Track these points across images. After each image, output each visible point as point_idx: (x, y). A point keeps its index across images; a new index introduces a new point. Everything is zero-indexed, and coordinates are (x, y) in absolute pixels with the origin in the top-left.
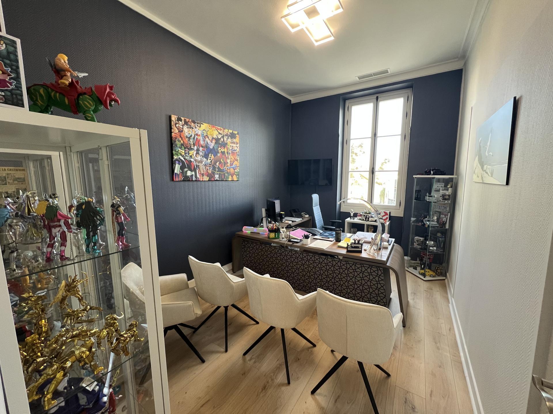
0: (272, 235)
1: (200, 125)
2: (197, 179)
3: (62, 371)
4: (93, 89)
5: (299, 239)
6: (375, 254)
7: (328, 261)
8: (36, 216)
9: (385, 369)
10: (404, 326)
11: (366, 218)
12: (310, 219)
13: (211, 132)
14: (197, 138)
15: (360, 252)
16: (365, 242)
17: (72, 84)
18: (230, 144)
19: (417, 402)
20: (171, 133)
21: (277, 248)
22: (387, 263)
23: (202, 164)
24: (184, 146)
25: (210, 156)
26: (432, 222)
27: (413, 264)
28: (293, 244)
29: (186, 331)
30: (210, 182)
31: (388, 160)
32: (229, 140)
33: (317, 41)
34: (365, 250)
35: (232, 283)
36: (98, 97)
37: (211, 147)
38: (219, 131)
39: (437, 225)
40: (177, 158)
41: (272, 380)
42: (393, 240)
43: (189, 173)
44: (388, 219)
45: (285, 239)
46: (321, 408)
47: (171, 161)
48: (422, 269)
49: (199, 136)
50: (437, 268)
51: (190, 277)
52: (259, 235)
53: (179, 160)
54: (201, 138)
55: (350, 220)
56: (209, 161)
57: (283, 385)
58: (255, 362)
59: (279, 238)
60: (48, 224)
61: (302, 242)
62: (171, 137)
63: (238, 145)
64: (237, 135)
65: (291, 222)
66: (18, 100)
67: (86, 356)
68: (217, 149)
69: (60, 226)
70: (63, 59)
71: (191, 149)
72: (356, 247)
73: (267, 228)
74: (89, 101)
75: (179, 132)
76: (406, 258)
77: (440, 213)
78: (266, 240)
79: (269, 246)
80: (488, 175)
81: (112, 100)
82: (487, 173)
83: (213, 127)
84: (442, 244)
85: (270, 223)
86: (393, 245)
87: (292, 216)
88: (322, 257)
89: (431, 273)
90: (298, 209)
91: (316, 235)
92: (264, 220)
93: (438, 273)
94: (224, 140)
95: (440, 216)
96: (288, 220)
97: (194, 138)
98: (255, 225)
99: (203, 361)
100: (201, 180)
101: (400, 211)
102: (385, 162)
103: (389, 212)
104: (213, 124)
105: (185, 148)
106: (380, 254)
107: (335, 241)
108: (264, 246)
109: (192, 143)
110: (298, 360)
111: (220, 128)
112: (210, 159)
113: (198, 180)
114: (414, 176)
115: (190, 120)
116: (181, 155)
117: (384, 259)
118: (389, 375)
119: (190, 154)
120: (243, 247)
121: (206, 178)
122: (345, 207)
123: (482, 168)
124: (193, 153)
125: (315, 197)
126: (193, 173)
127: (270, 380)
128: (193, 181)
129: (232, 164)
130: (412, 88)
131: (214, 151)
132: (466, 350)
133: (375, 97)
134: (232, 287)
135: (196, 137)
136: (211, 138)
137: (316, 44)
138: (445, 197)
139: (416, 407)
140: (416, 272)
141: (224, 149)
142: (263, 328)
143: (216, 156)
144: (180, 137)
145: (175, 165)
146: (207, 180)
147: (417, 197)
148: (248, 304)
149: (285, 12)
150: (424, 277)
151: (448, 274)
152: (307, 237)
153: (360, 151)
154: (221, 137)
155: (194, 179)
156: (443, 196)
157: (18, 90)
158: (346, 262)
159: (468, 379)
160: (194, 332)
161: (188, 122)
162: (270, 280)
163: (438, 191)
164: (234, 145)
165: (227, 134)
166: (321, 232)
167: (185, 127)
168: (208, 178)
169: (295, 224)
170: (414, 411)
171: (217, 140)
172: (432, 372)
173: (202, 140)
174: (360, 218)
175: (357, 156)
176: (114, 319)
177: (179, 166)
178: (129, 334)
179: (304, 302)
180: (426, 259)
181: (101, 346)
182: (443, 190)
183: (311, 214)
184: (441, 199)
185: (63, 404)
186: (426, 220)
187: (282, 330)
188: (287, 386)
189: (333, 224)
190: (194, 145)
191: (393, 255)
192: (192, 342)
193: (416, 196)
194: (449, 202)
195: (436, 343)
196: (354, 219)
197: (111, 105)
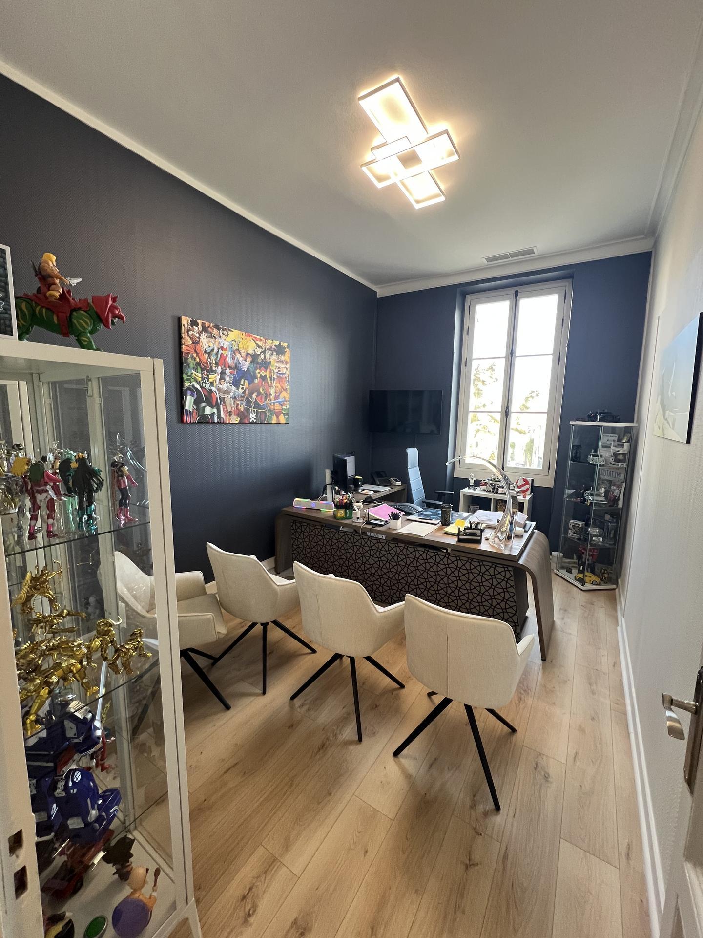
0: (341, 513)
1: (227, 333)
2: (220, 420)
3: (47, 688)
4: (90, 301)
5: (384, 520)
6: (502, 545)
7: (428, 556)
8: (13, 477)
9: (509, 722)
10: (544, 660)
11: (493, 489)
12: (404, 489)
13: (244, 345)
14: (222, 354)
15: (479, 542)
16: (488, 527)
17: (63, 296)
18: (276, 364)
19: (553, 769)
20: (180, 344)
21: (348, 533)
22: (519, 560)
23: (230, 396)
24: (200, 366)
25: (242, 383)
26: (596, 497)
27: (567, 565)
28: (373, 527)
29: (201, 662)
30: (242, 426)
31: (536, 393)
32: (274, 357)
33: (418, 202)
34: (487, 539)
35: (276, 586)
36: (96, 313)
37: (245, 369)
38: (258, 342)
39: (604, 501)
40: (190, 386)
41: (335, 735)
42: (534, 524)
43: (208, 411)
44: (529, 492)
45: (361, 520)
46: (408, 776)
47: (178, 390)
48: (579, 572)
49: (226, 350)
50: (603, 571)
51: (209, 577)
52: (319, 513)
53: (193, 390)
54: (228, 354)
55: (469, 491)
56: (241, 391)
57: (351, 743)
58: (309, 710)
59: (352, 518)
60: (32, 488)
61: (387, 526)
62: (180, 352)
63: (288, 366)
64: (286, 349)
65: (373, 493)
66: (6, 326)
67: (77, 670)
68: (254, 372)
69: (47, 491)
70: (51, 261)
71: (211, 371)
72: (473, 535)
73: (333, 501)
74: (86, 319)
75: (193, 343)
76: (555, 553)
77: (610, 482)
78: (330, 520)
79: (335, 530)
80: (670, 426)
81: (115, 316)
82: (668, 423)
83: (249, 336)
84: (612, 532)
85: (338, 493)
86: (532, 533)
87: (374, 483)
88: (419, 549)
89: (594, 578)
90: (384, 472)
91: (412, 515)
92: (329, 488)
93: (605, 578)
94: (265, 357)
95: (610, 487)
96: (368, 490)
97: (217, 354)
98: (313, 497)
99: (228, 708)
100: (227, 422)
101: (549, 477)
102: (531, 396)
103: (530, 479)
104: (247, 330)
105: (202, 370)
106: (510, 546)
107: (440, 524)
108: (327, 531)
109: (214, 362)
110: (376, 707)
111: (259, 337)
112: (242, 388)
113: (222, 421)
114: (571, 423)
115: (212, 325)
116: (196, 381)
117: (516, 553)
118: (513, 730)
119: (211, 380)
120: (293, 531)
121: (235, 419)
122: (462, 469)
123: (664, 415)
124: (215, 377)
125: (413, 453)
126: (215, 410)
127: (332, 736)
128: (214, 423)
129: (279, 396)
130: (572, 279)
131: (249, 376)
132: (634, 695)
133: (513, 292)
134: (275, 592)
135: (220, 351)
136: (245, 353)
137: (417, 206)
138: (618, 457)
139: (551, 775)
140: (570, 577)
141: (266, 372)
142: (322, 658)
143: (253, 384)
144: (196, 351)
145: (186, 397)
146: (237, 422)
147: (576, 456)
148: (300, 623)
149: (368, 156)
150: (583, 586)
151: (619, 580)
152: (395, 517)
153: (491, 377)
154: (261, 353)
155: (216, 421)
156: (616, 455)
157: (7, 313)
158: (456, 557)
159: (632, 736)
160: (213, 664)
161: (209, 327)
162: (333, 581)
163: (609, 447)
164: (282, 366)
165: (271, 347)
166: (420, 509)
167: (203, 336)
168: (239, 419)
169: (378, 495)
170: (547, 781)
171: (255, 357)
172: (580, 726)
173: (230, 356)
174: (484, 487)
175: (486, 385)
176: (108, 625)
177: (193, 399)
178: (132, 646)
179: (386, 617)
180: (586, 557)
181: (92, 661)
182: (615, 446)
183: (405, 480)
184: (611, 460)
185: (44, 734)
186: (588, 494)
187: (352, 659)
188: (357, 744)
189: (440, 497)
190: (217, 364)
191: (532, 548)
192: (212, 677)
193: (573, 455)
194: (625, 466)
195: (590, 684)
196: (474, 490)
197: (113, 323)
